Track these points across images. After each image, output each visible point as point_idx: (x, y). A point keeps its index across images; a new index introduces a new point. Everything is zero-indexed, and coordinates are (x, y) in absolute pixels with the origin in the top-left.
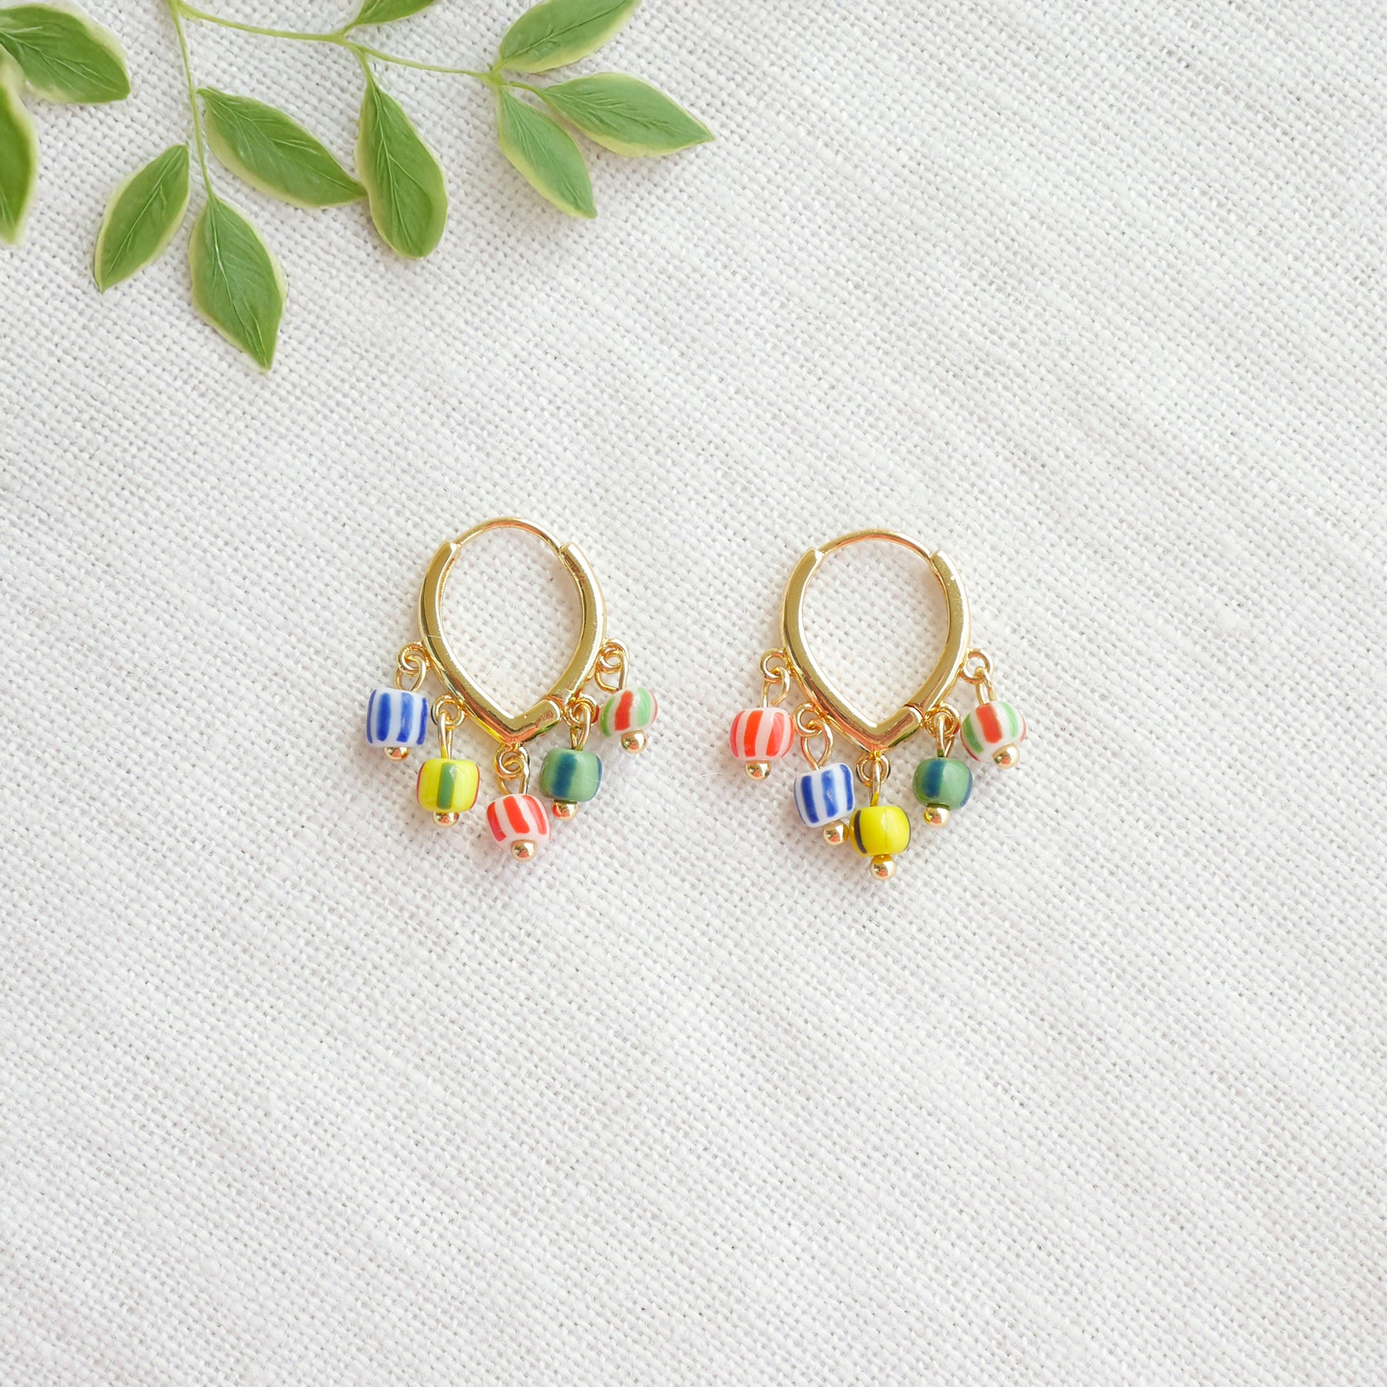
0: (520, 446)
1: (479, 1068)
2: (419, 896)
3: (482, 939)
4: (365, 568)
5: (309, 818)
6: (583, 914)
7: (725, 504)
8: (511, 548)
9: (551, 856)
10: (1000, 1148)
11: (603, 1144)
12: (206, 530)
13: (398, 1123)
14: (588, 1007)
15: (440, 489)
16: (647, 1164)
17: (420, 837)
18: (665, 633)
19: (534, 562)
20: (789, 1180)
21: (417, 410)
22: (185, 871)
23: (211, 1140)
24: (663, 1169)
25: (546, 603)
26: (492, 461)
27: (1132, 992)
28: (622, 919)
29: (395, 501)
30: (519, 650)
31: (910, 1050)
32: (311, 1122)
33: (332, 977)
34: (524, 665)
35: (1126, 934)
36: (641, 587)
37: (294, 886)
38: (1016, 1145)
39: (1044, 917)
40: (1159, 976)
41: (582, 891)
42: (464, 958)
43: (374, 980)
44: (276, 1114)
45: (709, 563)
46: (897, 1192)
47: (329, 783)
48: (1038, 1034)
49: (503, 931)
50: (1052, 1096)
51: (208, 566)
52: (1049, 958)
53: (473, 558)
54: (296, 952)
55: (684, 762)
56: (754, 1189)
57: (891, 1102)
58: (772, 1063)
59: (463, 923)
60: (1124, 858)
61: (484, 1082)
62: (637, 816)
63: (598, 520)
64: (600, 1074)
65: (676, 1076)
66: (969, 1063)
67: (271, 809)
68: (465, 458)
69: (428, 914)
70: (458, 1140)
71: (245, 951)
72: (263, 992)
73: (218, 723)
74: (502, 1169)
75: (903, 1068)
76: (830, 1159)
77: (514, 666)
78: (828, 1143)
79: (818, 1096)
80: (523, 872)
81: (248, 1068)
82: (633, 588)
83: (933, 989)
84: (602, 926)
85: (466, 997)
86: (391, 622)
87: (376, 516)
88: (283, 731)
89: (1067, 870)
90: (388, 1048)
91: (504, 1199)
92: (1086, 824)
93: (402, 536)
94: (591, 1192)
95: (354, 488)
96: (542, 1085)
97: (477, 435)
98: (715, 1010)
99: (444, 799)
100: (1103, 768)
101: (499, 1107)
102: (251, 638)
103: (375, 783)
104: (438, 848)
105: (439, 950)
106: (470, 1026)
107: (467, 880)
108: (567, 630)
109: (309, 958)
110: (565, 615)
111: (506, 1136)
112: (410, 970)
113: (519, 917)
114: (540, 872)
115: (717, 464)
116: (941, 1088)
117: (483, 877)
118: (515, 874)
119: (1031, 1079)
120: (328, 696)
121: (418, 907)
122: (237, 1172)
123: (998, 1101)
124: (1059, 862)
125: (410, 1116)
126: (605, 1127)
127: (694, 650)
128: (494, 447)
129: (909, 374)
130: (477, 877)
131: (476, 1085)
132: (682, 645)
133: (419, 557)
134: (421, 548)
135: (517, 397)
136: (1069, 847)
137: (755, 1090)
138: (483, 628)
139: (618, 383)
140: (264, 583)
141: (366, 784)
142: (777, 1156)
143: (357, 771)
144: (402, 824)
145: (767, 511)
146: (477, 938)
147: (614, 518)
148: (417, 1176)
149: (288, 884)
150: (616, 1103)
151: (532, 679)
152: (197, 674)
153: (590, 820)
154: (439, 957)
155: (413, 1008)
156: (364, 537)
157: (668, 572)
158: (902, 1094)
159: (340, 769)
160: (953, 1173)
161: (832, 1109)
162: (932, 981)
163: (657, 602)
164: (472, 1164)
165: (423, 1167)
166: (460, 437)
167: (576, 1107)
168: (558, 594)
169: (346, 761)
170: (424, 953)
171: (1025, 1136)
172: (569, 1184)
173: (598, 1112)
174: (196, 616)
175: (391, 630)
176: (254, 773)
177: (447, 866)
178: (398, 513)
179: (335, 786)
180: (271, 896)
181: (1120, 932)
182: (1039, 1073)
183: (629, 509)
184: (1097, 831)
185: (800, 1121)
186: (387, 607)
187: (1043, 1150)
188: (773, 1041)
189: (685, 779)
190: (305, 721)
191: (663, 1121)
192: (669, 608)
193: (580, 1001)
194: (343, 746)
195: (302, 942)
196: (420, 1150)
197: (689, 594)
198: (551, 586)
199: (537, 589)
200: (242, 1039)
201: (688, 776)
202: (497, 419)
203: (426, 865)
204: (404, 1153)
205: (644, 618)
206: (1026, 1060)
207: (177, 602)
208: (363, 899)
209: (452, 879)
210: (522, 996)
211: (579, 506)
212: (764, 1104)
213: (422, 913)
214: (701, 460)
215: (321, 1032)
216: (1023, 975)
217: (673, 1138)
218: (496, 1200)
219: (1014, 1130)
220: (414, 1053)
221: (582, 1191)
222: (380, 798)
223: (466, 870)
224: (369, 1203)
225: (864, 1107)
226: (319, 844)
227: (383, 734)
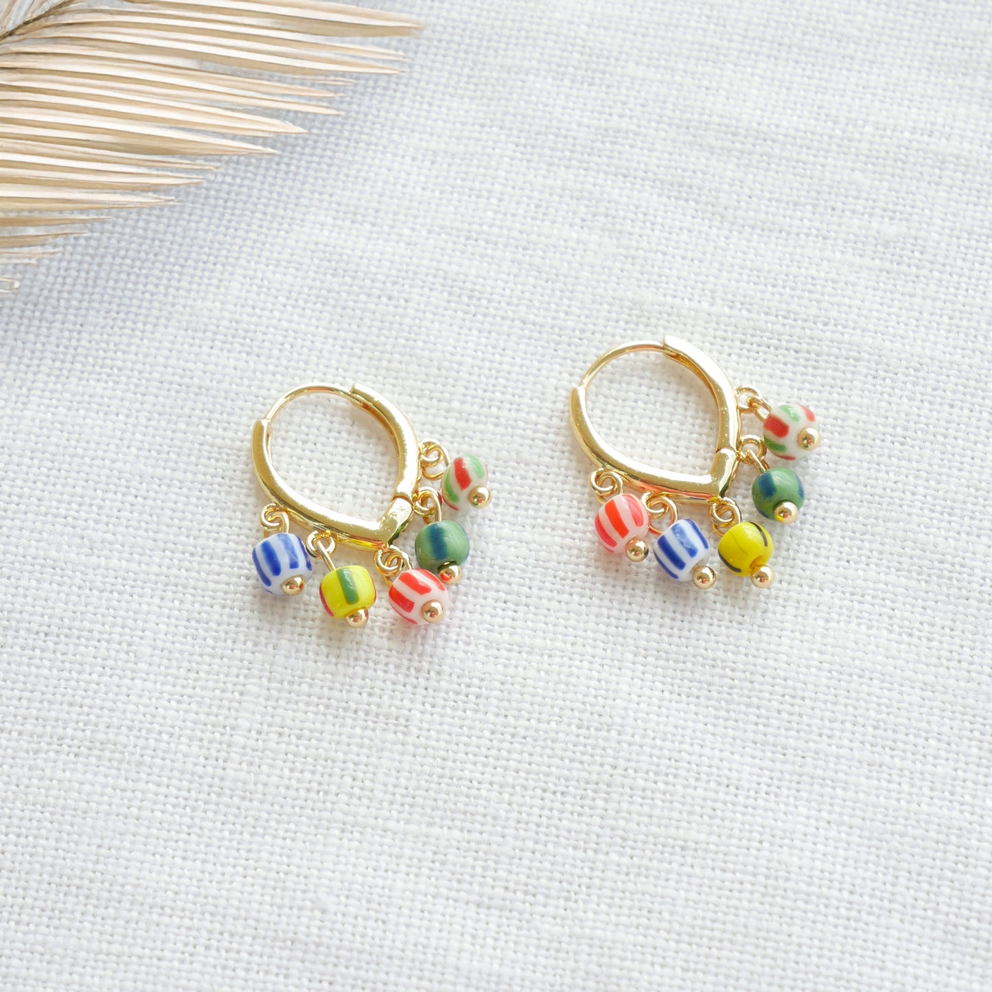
0: (280, 339)
1: (482, 802)
2: (364, 695)
3: (433, 706)
4: (200, 477)
5: (246, 677)
6: (504, 653)
7: (460, 314)
8: (309, 413)
9: (456, 621)
10: (930, 679)
11: (612, 814)
12: (59, 501)
13: (436, 873)
14: (545, 717)
15: (232, 395)
16: (657, 812)
17: (344, 652)
18: (462, 424)
19: (333, 415)
20: (777, 774)
21: (186, 347)
22: (164, 759)
23: (286, 953)
24: (672, 810)
25: (357, 442)
26: (263, 358)
27: (967, 520)
28: (539, 641)
29: (200, 418)
30: (353, 483)
31: (818, 638)
32: (364, 902)
33: (325, 787)
34: (362, 492)
35: (939, 482)
36: (426, 400)
37: (259, 733)
38: (942, 670)
39: (868, 497)
40: (981, 500)
41: (495, 636)
42: (425, 725)
43: (361, 775)
44: (332, 908)
45: (470, 360)
46: (867, 745)
47: (249, 644)
48: (913, 583)
49: (447, 692)
50: (948, 623)
51: (74, 527)
52: (890, 525)
53: (283, 433)
54: (286, 781)
55: (526, 510)
56: (752, 793)
57: (824, 681)
58: (714, 694)
59: (412, 701)
60: (906, 429)
61: (491, 811)
62: (510, 564)
63: (368, 367)
64: (581, 762)
65: (644, 736)
66: (870, 628)
67: (211, 684)
68: (242, 364)
69: (379, 706)
70: (492, 864)
71: (243, 798)
72: (273, 824)
73: (137, 640)
74: (539, 870)
75: (820, 652)
76: (801, 744)
77: (355, 496)
78: (792, 733)
79: (765, 702)
80: (440, 642)
81: (290, 885)
82: (422, 403)
83: (811, 587)
84: (524, 655)
85: (443, 753)
86: (242, 506)
87: (190, 436)
88: (193, 623)
89: (867, 456)
90: (398, 821)
91: (553, 892)
92: (863, 417)
93: (219, 441)
94: (621, 854)
95: (163, 424)
96: (539, 792)
97: (242, 345)
98: (648, 676)
99: (351, 596)
100: (853, 373)
101: (512, 823)
102: (134, 566)
103: (287, 628)
104: (362, 654)
105: (402, 728)
106: (458, 773)
107: (398, 667)
108: (383, 454)
109: (299, 781)
110: (376, 444)
111: (530, 844)
112: (386, 754)
113: (454, 677)
114: (453, 636)
115: (440, 288)
116: (860, 654)
117: (410, 660)
118: (435, 646)
119: (926, 618)
120: (217, 582)
121: (369, 704)
122: (321, 967)
123: (910, 645)
124: (857, 454)
125: (443, 863)
126: (606, 800)
127: (491, 427)
128: (260, 348)
129: (553, 168)
130: (405, 662)
131: (485, 815)
132: (481, 427)
133: (239, 450)
134: (239, 443)
135: (260, 304)
136: (859, 439)
137: (713, 720)
138: (317, 479)
139: (333, 263)
140: (124, 522)
141: (279, 632)
142: (757, 761)
143: (267, 626)
144: (324, 649)
145: (496, 305)
146: (428, 707)
147: (380, 360)
148: (473, 907)
149: (253, 732)
150: (606, 777)
151: (374, 500)
152: (103, 610)
153: (474, 582)
154: (404, 734)
155: (403, 781)
156: (189, 456)
157: (441, 380)
158: (830, 672)
159: (253, 630)
160: (903, 712)
161: (781, 707)
162: (809, 581)
163: (445, 405)
164: (513, 877)
165: (475, 898)
166: (229, 351)
167: (575, 796)
168: (364, 431)
169: (256, 622)
170: (391, 736)
171: (944, 662)
172: (602, 857)
173: (595, 792)
174: (81, 568)
175: (243, 513)
176: (186, 664)
177: (376, 663)
178: (207, 426)
179: (256, 644)
180: (244, 748)
181: (932, 483)
182: (928, 611)
183: (388, 348)
184: (873, 418)
185: (761, 727)
186: (233, 497)
187: (964, 665)
188: (708, 678)
189: (533, 522)
190: (208, 608)
191: (651, 774)
192: (456, 404)
193: (537, 715)
194: (248, 612)
195: (286, 772)
196: (465, 886)
197: (466, 388)
198: (355, 429)
199: (344, 435)
200: (274, 865)
201: (535, 518)
202: (253, 327)
203: (359, 670)
204: (453, 894)
205: (440, 421)
206: (913, 606)
207: (62, 564)
208: (321, 717)
209: (385, 672)
210: (487, 733)
211: (349, 363)
212: (726, 728)
213: (373, 707)
214: (426, 291)
215: (337, 832)
216: (876, 546)
217: (667, 783)
218: (547, 896)
219: (934, 661)
220: (422, 815)
221: (614, 857)
222: (296, 637)
223: (394, 660)
224: (443, 943)
225: (807, 694)
226: (265, 692)
227: (276, 570)
